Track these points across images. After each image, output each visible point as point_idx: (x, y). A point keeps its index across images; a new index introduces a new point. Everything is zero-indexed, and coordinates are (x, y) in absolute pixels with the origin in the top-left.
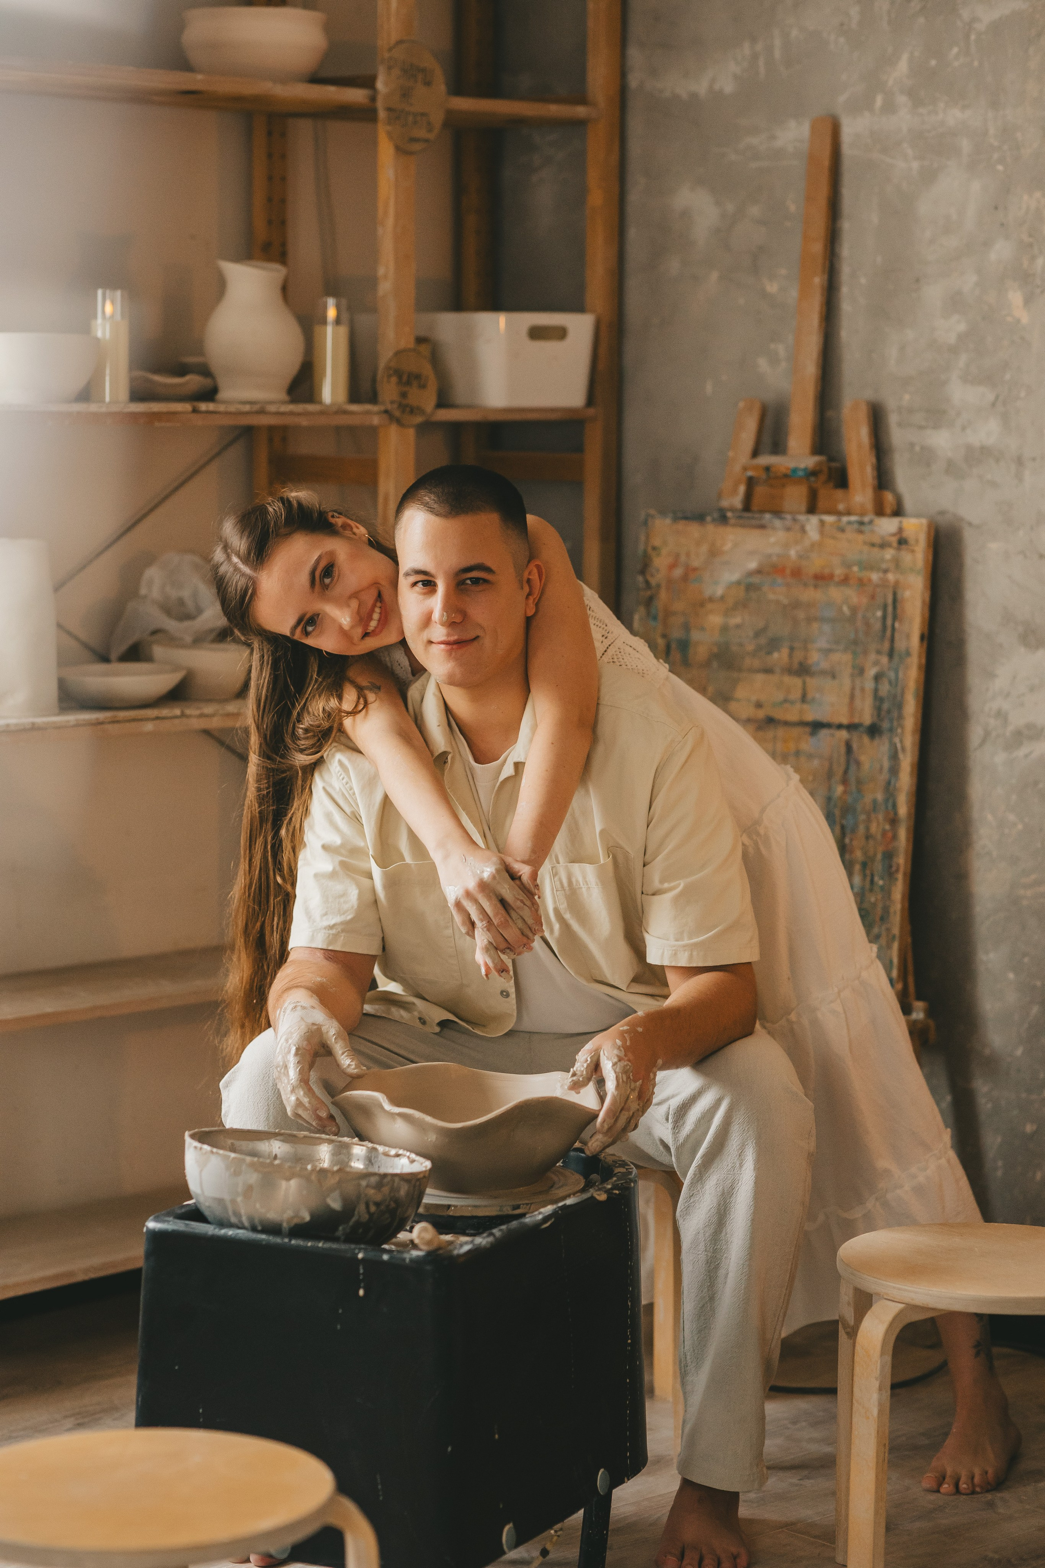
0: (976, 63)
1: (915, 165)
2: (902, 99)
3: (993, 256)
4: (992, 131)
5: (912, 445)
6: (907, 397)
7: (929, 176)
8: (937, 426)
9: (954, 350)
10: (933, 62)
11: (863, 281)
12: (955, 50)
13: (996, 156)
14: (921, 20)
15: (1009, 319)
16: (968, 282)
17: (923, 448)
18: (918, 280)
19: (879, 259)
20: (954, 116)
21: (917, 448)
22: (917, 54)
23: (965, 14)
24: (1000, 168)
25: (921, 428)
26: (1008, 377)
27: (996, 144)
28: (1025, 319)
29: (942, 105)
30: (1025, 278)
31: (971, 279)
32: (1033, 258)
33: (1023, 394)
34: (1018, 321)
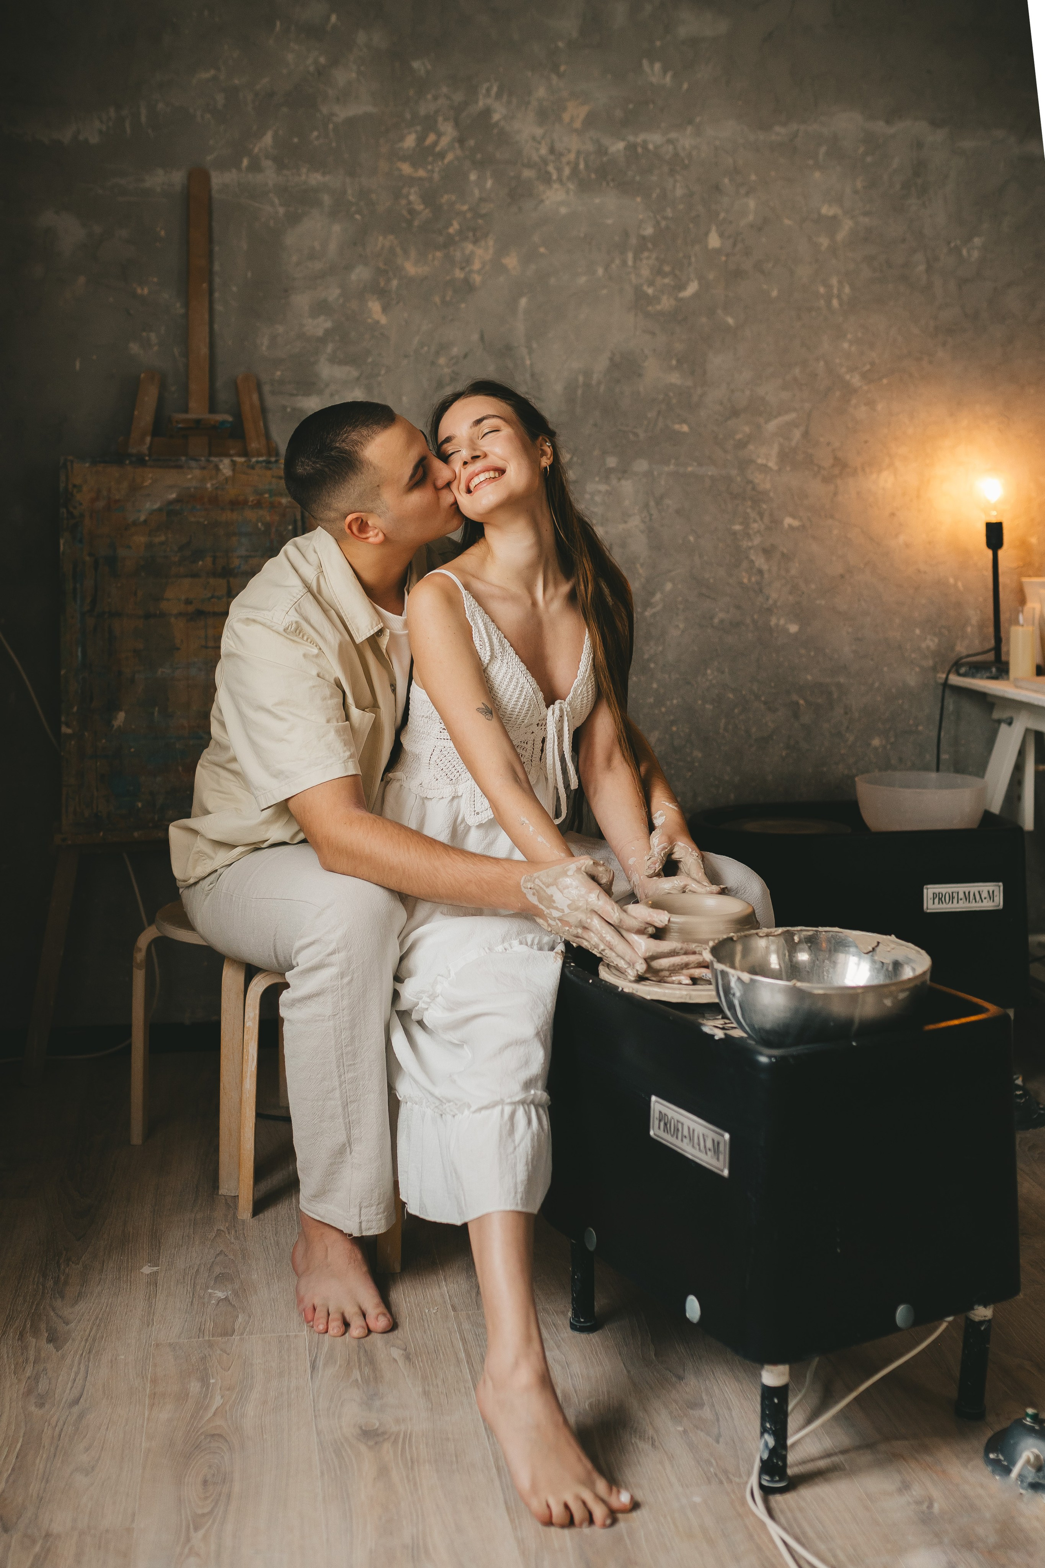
0: (334, 144)
1: (281, 211)
2: (267, 163)
3: (353, 277)
4: (349, 191)
5: (284, 408)
6: (279, 373)
7: (294, 219)
8: (307, 394)
9: (323, 340)
10: (296, 140)
11: (234, 289)
12: (315, 134)
13: (353, 209)
14: (285, 110)
15: (370, 321)
16: (333, 294)
17: (294, 409)
18: (286, 291)
19: (249, 275)
20: (316, 178)
21: (289, 410)
22: (281, 132)
23: (325, 110)
24: (358, 217)
25: (292, 395)
26: (370, 360)
27: (354, 200)
28: (383, 320)
29: (304, 170)
30: (382, 293)
31: (337, 291)
32: (388, 280)
33: (383, 372)
34: (378, 322)
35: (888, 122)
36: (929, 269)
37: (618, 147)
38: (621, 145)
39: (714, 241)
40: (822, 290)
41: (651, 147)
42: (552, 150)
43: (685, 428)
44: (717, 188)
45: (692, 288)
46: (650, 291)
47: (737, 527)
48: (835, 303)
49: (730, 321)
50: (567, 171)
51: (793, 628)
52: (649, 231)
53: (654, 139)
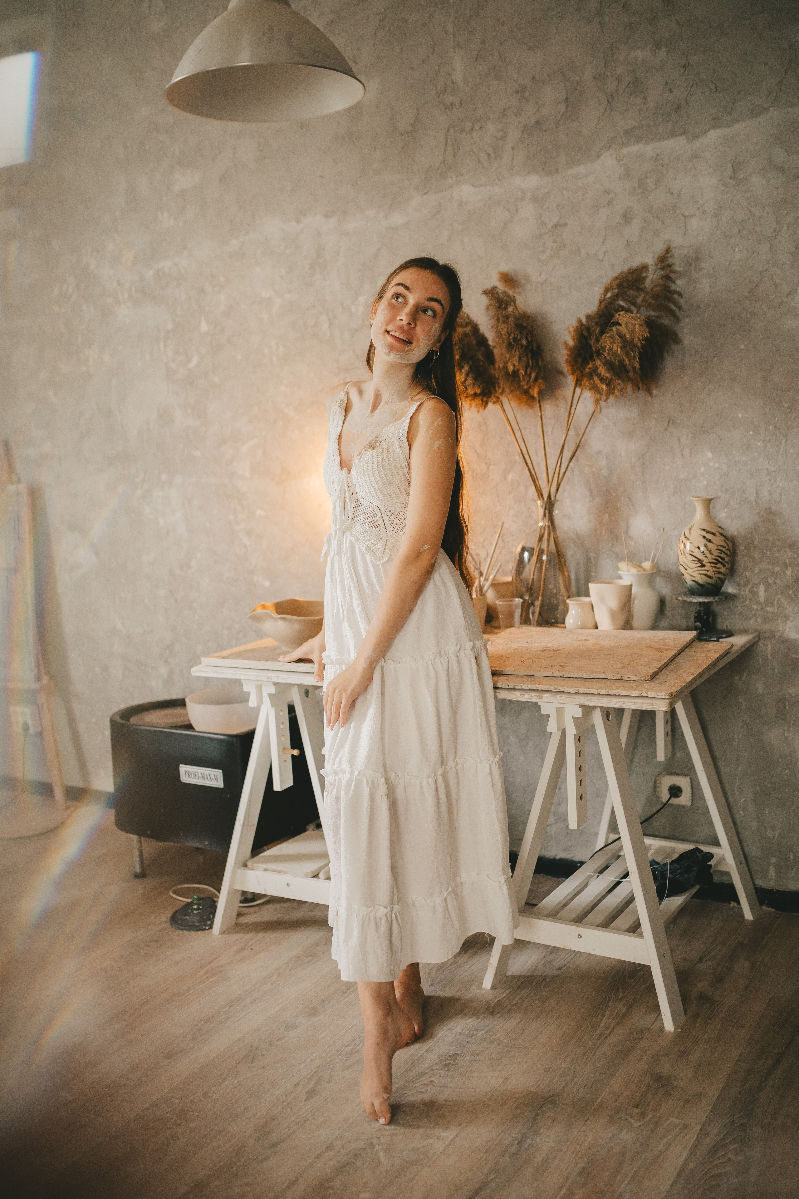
1: (9, 344)
3: (41, 377)
15: (49, 402)
20: (21, 322)
28: (55, 401)
29: (15, 319)
30: (53, 385)
32: (55, 377)
35: (298, 221)
36: (331, 324)
37: (149, 274)
38: (151, 272)
39: (204, 327)
40: (266, 351)
41: (166, 270)
42: (119, 283)
43: (198, 453)
44: (202, 290)
45: (195, 361)
46: (173, 366)
47: (231, 517)
48: (275, 359)
49: (216, 380)
50: (126, 295)
51: (267, 584)
52: (170, 326)
53: (166, 264)
